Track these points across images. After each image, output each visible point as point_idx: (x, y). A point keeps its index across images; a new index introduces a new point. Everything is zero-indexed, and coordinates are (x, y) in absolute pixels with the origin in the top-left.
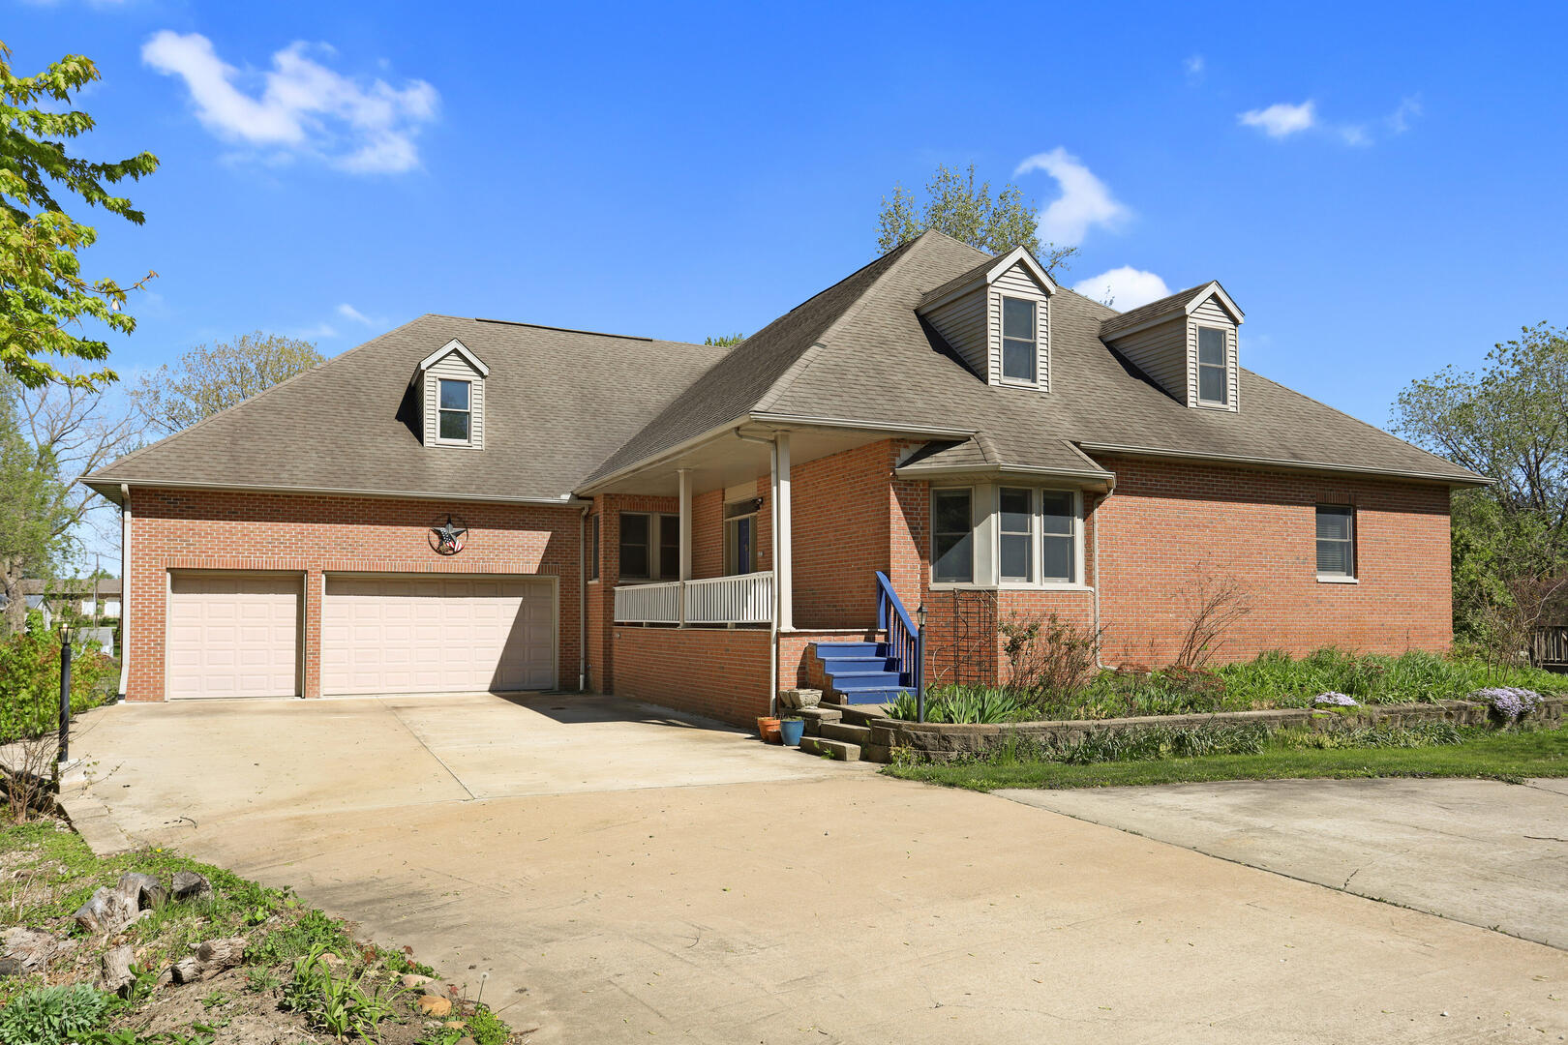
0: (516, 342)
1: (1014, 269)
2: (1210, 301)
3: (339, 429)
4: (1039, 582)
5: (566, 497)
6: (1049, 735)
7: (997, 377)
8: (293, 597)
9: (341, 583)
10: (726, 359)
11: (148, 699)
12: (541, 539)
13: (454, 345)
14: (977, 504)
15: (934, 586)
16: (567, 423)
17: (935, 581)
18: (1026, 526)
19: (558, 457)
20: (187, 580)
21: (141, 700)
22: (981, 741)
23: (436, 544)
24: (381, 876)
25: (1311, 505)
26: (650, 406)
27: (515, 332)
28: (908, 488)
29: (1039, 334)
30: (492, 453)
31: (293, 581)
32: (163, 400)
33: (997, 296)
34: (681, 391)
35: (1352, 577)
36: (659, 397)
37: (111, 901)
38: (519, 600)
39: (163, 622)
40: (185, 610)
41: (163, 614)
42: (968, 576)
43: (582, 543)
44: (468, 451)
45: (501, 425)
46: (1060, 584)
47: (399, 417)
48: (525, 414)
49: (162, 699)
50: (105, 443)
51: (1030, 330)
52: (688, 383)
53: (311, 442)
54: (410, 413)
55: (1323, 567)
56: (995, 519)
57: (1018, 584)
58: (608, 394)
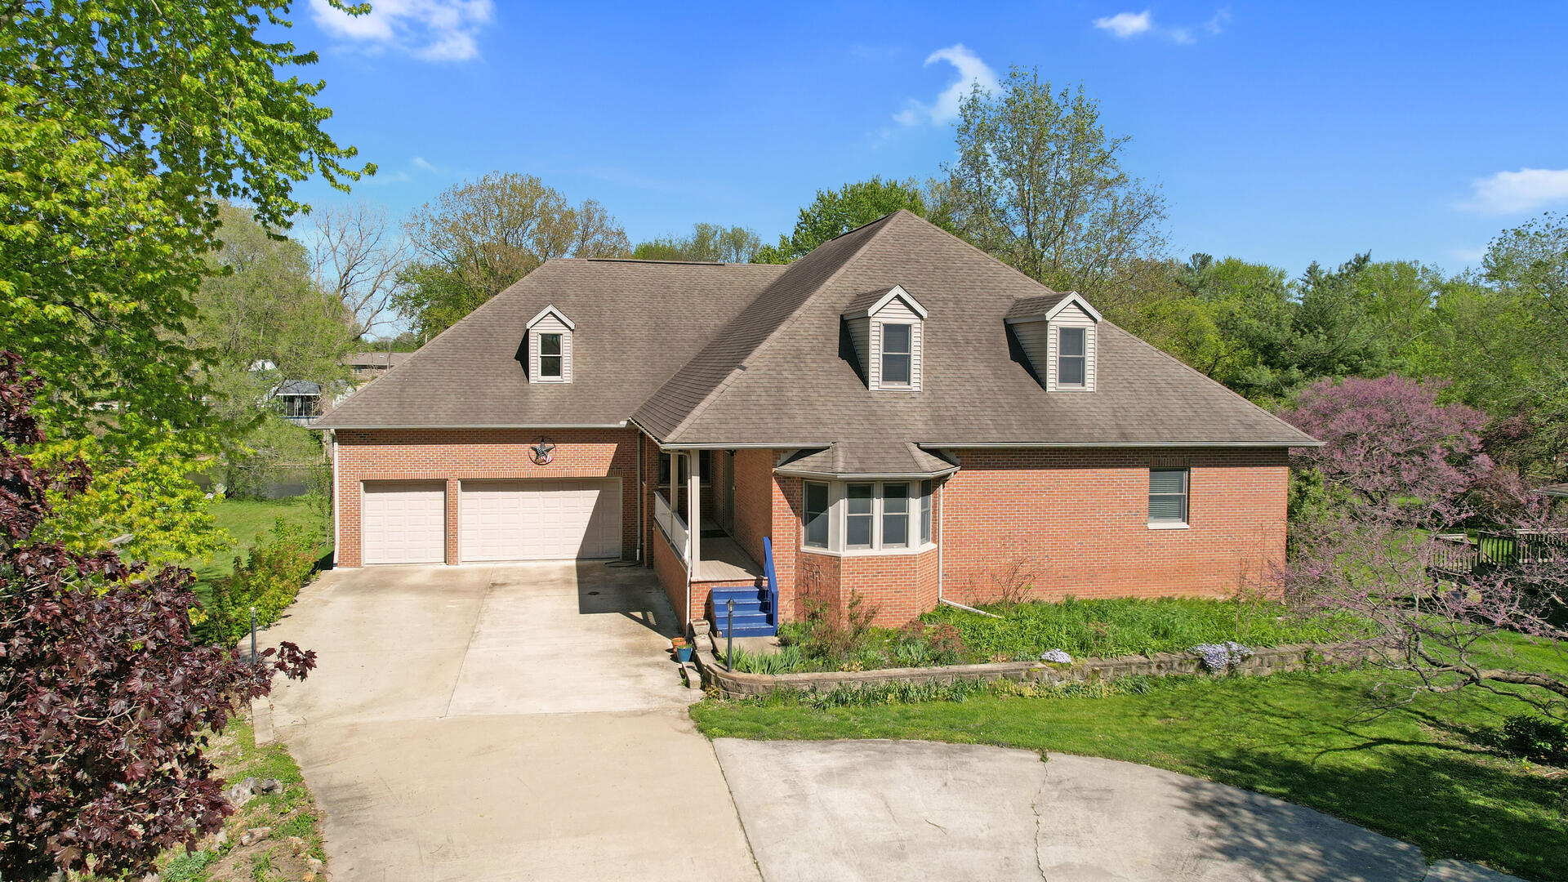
0: (614, 278)
1: (893, 302)
2: (1072, 306)
3: (473, 373)
4: (878, 549)
5: (623, 424)
6: (811, 684)
7: (877, 384)
8: (443, 493)
9: (469, 485)
10: (782, 280)
11: (351, 566)
12: (609, 450)
13: (550, 308)
14: (832, 492)
15: (804, 548)
16: (639, 353)
17: (806, 544)
18: (868, 509)
19: (626, 386)
20: (372, 486)
21: (347, 566)
22: (761, 689)
23: (534, 459)
24: (359, 781)
25: (1147, 466)
26: (708, 331)
27: (615, 268)
28: (785, 481)
29: (913, 348)
30: (577, 387)
31: (439, 485)
32: (427, 230)
33: (878, 324)
34: (737, 314)
35: (1185, 523)
36: (717, 321)
37: (238, 792)
38: (597, 492)
39: (359, 515)
40: (374, 505)
41: (359, 510)
42: (825, 545)
43: (639, 453)
44: (561, 385)
45: (589, 359)
46: (896, 550)
47: (517, 358)
48: (608, 346)
49: (360, 566)
50: (385, 270)
51: (906, 345)
52: (744, 305)
53: (454, 385)
54: (523, 355)
55: (1156, 513)
56: (843, 504)
57: (861, 551)
58: (676, 322)
